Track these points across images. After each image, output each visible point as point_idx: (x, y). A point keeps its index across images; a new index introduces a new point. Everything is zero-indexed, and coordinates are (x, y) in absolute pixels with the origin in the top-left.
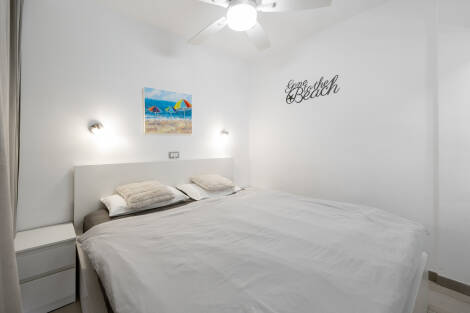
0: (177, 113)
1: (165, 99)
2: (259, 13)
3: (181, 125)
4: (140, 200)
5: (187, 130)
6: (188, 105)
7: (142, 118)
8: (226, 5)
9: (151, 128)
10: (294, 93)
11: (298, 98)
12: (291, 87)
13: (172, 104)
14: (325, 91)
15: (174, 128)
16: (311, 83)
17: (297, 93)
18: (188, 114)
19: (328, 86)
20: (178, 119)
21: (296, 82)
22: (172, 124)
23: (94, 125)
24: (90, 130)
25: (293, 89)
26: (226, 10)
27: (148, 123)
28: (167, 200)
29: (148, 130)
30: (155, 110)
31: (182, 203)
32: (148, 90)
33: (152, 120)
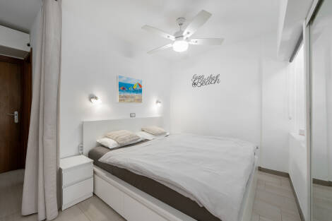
0: (135, 91)
1: (129, 82)
2: (189, 45)
3: (137, 98)
4: (124, 139)
5: (140, 100)
6: (140, 86)
7: (117, 93)
8: (174, 40)
9: (122, 99)
10: (196, 81)
11: (199, 84)
12: (195, 78)
13: (132, 85)
14: (213, 82)
15: (133, 100)
16: (206, 77)
17: (198, 81)
18: (140, 91)
19: (214, 80)
20: (135, 94)
21: (198, 75)
22: (132, 97)
23: (92, 97)
24: (90, 100)
25: (196, 79)
26: (174, 42)
27: (120, 96)
28: (135, 140)
29: (120, 100)
30: (124, 89)
31: (142, 142)
32: (120, 77)
33: (122, 95)
